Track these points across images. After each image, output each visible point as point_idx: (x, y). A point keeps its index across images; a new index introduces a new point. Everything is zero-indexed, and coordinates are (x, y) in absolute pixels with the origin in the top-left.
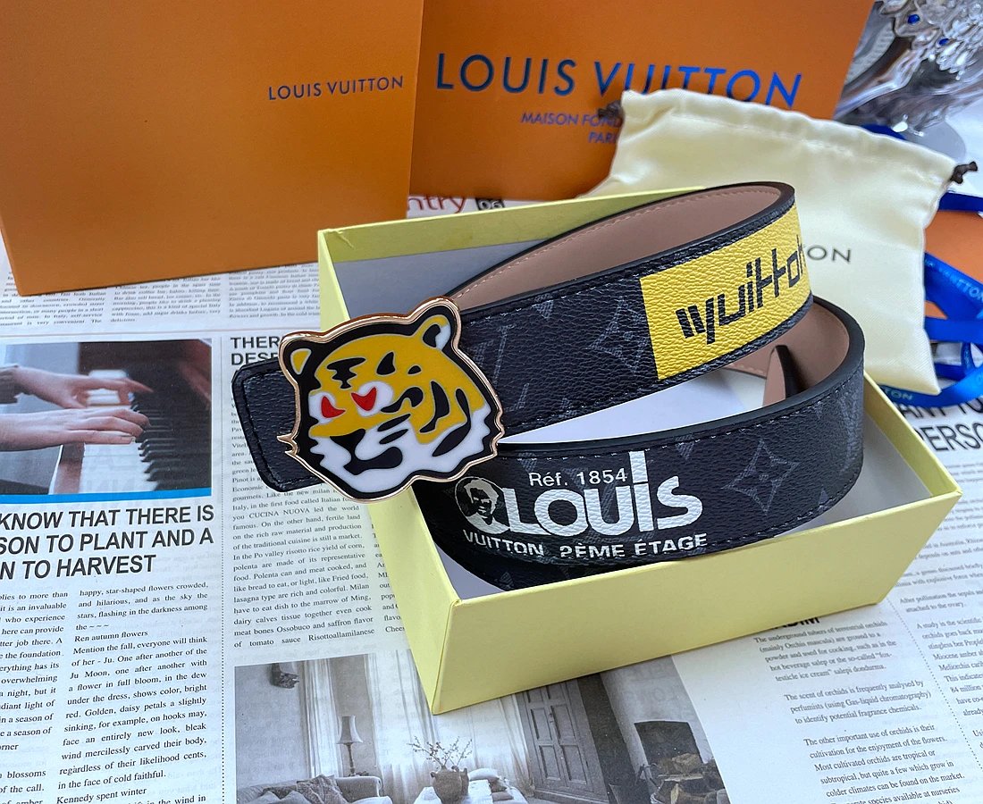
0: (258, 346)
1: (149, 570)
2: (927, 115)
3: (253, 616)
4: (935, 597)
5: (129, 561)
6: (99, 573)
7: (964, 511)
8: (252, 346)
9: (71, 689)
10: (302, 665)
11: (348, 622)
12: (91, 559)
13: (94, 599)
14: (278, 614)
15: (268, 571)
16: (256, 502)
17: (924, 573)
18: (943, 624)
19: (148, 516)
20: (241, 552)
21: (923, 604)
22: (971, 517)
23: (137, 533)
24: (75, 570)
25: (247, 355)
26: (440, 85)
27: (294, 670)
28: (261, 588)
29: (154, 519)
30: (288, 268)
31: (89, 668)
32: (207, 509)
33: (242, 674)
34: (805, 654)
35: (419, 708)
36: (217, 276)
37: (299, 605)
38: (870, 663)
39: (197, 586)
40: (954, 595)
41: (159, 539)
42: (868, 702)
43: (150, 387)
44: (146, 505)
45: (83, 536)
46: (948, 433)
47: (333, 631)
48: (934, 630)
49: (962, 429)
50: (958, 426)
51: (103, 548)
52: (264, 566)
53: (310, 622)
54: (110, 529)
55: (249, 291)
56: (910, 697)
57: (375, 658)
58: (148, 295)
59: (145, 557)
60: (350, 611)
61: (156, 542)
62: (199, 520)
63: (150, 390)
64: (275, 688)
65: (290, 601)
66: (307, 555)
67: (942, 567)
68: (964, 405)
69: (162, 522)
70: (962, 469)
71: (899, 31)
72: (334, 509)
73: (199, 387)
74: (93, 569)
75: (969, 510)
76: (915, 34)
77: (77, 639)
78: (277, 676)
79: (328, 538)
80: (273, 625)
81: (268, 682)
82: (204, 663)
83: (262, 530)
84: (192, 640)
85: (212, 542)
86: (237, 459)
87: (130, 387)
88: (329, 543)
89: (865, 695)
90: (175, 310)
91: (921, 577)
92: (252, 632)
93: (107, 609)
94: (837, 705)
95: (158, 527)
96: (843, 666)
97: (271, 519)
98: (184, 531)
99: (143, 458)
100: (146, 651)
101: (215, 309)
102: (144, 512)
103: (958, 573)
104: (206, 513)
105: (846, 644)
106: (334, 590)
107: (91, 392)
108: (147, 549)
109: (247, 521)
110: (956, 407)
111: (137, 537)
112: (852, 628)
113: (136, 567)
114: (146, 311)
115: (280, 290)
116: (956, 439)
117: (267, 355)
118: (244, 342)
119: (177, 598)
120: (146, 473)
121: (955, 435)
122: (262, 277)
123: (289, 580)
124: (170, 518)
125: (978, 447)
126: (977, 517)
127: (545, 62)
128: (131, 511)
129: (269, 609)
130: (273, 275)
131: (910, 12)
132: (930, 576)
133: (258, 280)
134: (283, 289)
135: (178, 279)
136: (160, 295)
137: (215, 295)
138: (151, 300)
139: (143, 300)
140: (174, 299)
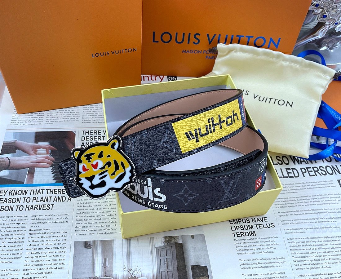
0: (90, 134)
1: (52, 209)
2: (334, 44)
3: (81, 225)
4: (296, 229)
5: (46, 206)
6: (37, 210)
7: (314, 199)
8: (88, 134)
9: (28, 245)
10: (94, 242)
11: (109, 229)
12: (35, 205)
13: (35, 218)
14: (89, 225)
15: (87, 211)
17: (294, 220)
18: (296, 239)
19: (53, 191)
20: (79, 205)
21: (291, 231)
22: (316, 201)
23: (49, 197)
24: (31, 208)
25: (86, 137)
27: (92, 243)
28: (84, 217)
31: (33, 239)
33: (77, 243)
34: (249, 246)
35: (127, 256)
36: (79, 107)
37: (95, 223)
38: (269, 250)
39: (66, 215)
40: (302, 229)
41: (55, 199)
42: (265, 263)
43: (56, 148)
44: (52, 188)
45: (33, 197)
46: (316, 169)
47: (104, 232)
48: (293, 241)
49: (321, 168)
50: (320, 167)
51: (39, 202)
53: (98, 229)
54: (41, 196)
55: (89, 113)
56: (279, 263)
57: (116, 241)
58: (57, 114)
59: (51, 205)
60: (110, 226)
63: (56, 149)
64: (86, 249)
65: (92, 221)
66: (98, 207)
67: (302, 219)
68: (324, 160)
69: (57, 194)
71: (320, 20)
73: (71, 148)
74: (36, 208)
75: (315, 199)
76: (326, 21)
77: (30, 230)
78: (87, 245)
79: (106, 202)
80: (87, 229)
81: (84, 247)
82: (66, 240)
83: (86, 198)
84: (63, 232)
85: (71, 201)
88: (106, 204)
89: (265, 261)
90: (65, 120)
91: (293, 222)
92: (81, 230)
93: (39, 221)
94: (255, 264)
95: (55, 195)
96: (260, 251)
98: (63, 197)
99: (52, 172)
100: (49, 235)
101: (78, 119)
103: (305, 221)
105: (263, 243)
106: (106, 219)
107: (38, 150)
108: (52, 203)
110: (321, 160)
112: (266, 238)
113: (48, 208)
114: (56, 120)
115: (99, 112)
116: (319, 172)
117: (92, 137)
118: (86, 132)
119: (60, 219)
120: (53, 177)
121: (318, 170)
122: (94, 107)
123: (93, 215)
124: (59, 192)
125: (326, 174)
126: (318, 201)
127: (190, 34)
128: (48, 190)
129: (86, 223)
130: (97, 106)
131: (324, 14)
132: (296, 222)
133: (92, 108)
134: (100, 112)
135: (67, 108)
136: (61, 114)
137: (78, 114)
138: (58, 116)
139: (55, 116)
140: (65, 116)
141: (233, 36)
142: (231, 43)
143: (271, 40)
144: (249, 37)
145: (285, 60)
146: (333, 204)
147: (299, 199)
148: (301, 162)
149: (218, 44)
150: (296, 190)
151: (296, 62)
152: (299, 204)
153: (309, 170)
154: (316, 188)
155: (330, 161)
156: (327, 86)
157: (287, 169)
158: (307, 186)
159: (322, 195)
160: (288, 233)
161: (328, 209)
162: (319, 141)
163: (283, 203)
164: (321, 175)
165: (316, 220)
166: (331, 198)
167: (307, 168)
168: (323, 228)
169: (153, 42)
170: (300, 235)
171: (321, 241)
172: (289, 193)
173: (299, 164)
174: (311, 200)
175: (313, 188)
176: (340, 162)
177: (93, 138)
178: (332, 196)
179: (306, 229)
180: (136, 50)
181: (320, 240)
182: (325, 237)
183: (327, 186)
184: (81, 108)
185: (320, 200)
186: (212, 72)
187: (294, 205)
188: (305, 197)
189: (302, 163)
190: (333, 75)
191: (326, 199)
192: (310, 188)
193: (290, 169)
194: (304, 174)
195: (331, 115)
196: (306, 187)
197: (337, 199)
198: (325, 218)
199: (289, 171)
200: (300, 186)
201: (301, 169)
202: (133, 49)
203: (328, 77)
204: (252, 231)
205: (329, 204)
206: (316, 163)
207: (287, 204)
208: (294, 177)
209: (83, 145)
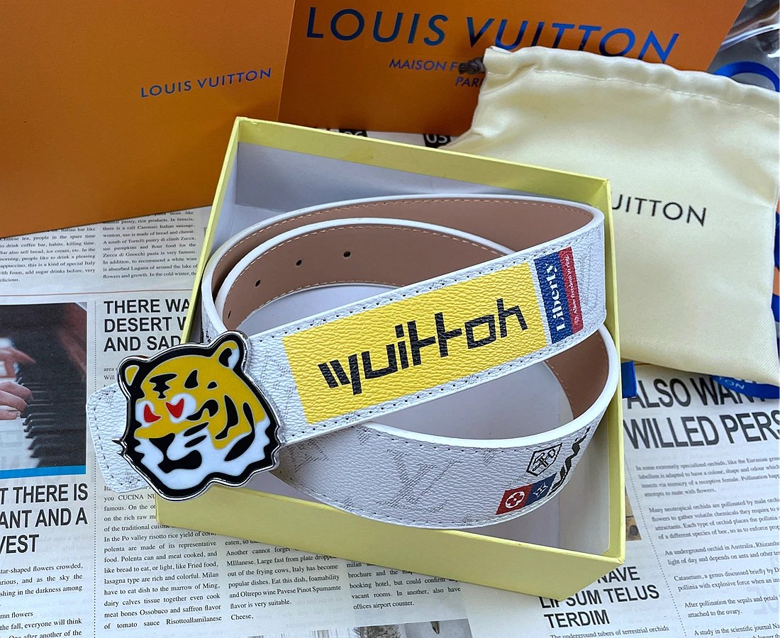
0: (129, 311)
1: (33, 551)
3: (120, 598)
4: (717, 603)
5: (16, 541)
7: (759, 511)
8: (124, 312)
11: (200, 609)
14: (140, 597)
15: (133, 554)
19: (31, 494)
20: (111, 534)
21: (704, 609)
22: (766, 518)
23: (23, 512)
25: (119, 320)
28: (128, 570)
29: (37, 497)
30: (157, 217)
32: (83, 488)
36: (92, 226)
37: (159, 590)
39: (74, 566)
41: (41, 518)
43: (32, 357)
44: (30, 482)
46: (763, 420)
47: (187, 616)
52: (130, 549)
53: (169, 607)
55: (121, 245)
58: (29, 249)
59: (30, 536)
60: (202, 598)
61: (39, 521)
62: (75, 499)
63: (32, 360)
65: (151, 585)
66: (166, 541)
67: (730, 571)
69: (43, 501)
73: (76, 357)
80: (137, 608)
83: (129, 513)
84: (70, 622)
85: (86, 523)
87: (15, 358)
90: (54, 268)
92: (119, 614)
95: (40, 506)
97: (137, 502)
98: (63, 510)
99: (27, 434)
100: (32, 631)
101: (90, 267)
103: (740, 578)
104: (81, 492)
106: (189, 577)
108: (31, 530)
109: (116, 503)
111: (23, 516)
113: (23, 547)
114: (28, 269)
115: (150, 244)
116: (770, 427)
117: (136, 320)
118: (116, 307)
119: (57, 579)
120: (30, 449)
121: (769, 422)
122: (134, 228)
123: (151, 564)
124: (51, 496)
126: (772, 519)
127: (417, 16)
128: (18, 489)
129: (134, 591)
130: (143, 225)
133: (130, 232)
134: (153, 243)
135: (56, 230)
136: (41, 248)
137: (90, 250)
138: (32, 255)
139: (25, 256)
140: (53, 254)
141: (541, 24)
143: (652, 38)
144: (589, 29)
147: (720, 510)
148: (723, 396)
150: (711, 482)
151: (711, 90)
153: (746, 421)
154: (765, 477)
157: (684, 419)
158: (742, 470)
163: (677, 522)
167: (739, 416)
172: (692, 492)
173: (716, 403)
174: (755, 516)
177: (138, 323)
179: (744, 601)
184: (98, 229)
185: (777, 514)
189: (725, 399)
193: (692, 419)
194: (732, 433)
196: (738, 475)
199: (690, 425)
200: (721, 472)
201: (723, 418)
204: (599, 608)
207: (689, 526)
208: (705, 443)
209: (109, 345)
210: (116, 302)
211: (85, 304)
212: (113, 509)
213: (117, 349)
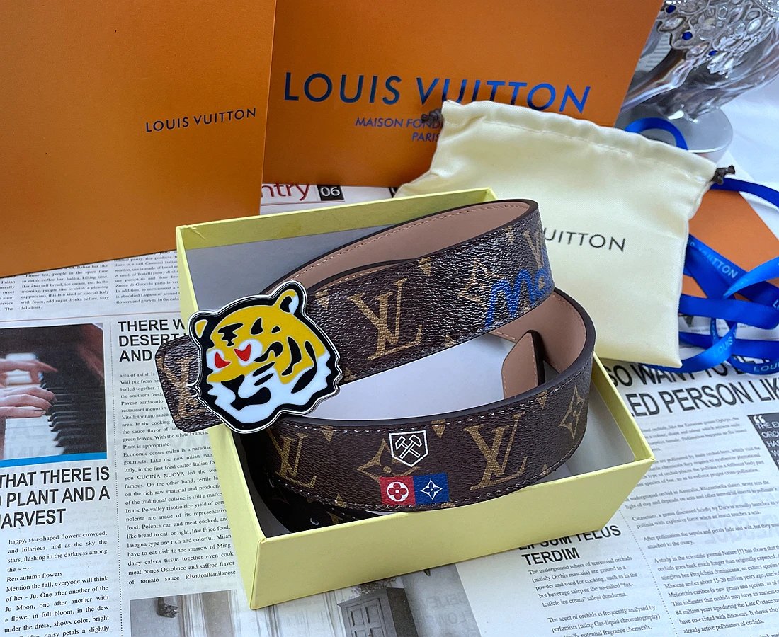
0: (140, 329)
2: (701, 105)
3: (141, 559)
4: (671, 536)
5: (45, 514)
6: (22, 525)
7: (701, 463)
8: (136, 330)
9: (7, 620)
10: (180, 598)
11: (216, 565)
12: (16, 514)
13: (20, 547)
14: (162, 557)
15: (153, 523)
16: (143, 466)
17: (664, 515)
18: (675, 559)
19: (58, 476)
20: (131, 507)
21: (661, 542)
22: (706, 468)
23: (50, 491)
24: (4, 523)
25: (131, 337)
26: (288, 97)
27: (175, 603)
28: (148, 536)
29: (63, 478)
30: (163, 255)
31: (19, 603)
32: (104, 470)
33: (136, 606)
34: (566, 584)
35: (270, 631)
36: (105, 264)
37: (178, 551)
38: (615, 591)
39: (98, 534)
40: (686, 535)
41: (68, 495)
42: (611, 623)
43: (54, 367)
44: (56, 467)
45: (9, 495)
46: (695, 394)
47: (204, 572)
48: (668, 564)
49: (707, 391)
50: (704, 388)
51: (25, 504)
52: (150, 518)
53: (186, 564)
54: (29, 488)
55: (131, 277)
56: (644, 619)
57: (236, 593)
58: (49, 283)
59: (58, 510)
60: (217, 556)
61: (65, 498)
62: (98, 479)
63: (55, 370)
64: (161, 617)
65: (170, 547)
66: (182, 511)
67: (680, 511)
68: (710, 371)
69: (69, 481)
70: (703, 426)
71: (674, 45)
72: (204, 472)
73: (95, 366)
74: (18, 522)
75: (705, 462)
76: (689, 47)
77: (9, 579)
78: (163, 607)
79: (199, 496)
80: (158, 566)
81: (155, 614)
82: (107, 598)
83: (148, 489)
84: (96, 579)
85: (108, 498)
86: (127, 429)
87: (38, 367)
88: (199, 501)
89: (610, 618)
90: (72, 297)
91: (662, 519)
92: (142, 572)
93: (31, 554)
94: (588, 626)
95: (66, 485)
96: (595, 594)
97: (154, 481)
98: (87, 488)
99: (52, 428)
100: (62, 588)
101: (105, 295)
102: (55, 473)
103: (690, 516)
104: (104, 473)
105: (599, 575)
106: (204, 539)
107: (9, 373)
108: (59, 504)
109: (135, 481)
110: (704, 371)
111: (50, 494)
112: (605, 562)
113: (51, 520)
114: (49, 299)
115: (157, 276)
116: (702, 399)
117: (147, 336)
118: (129, 326)
119: (84, 544)
120: (55, 440)
121: (701, 396)
122: (142, 264)
123: (169, 530)
124: (75, 477)
125: (719, 405)
126: (711, 468)
127: (375, 78)
128: (45, 472)
129: (154, 553)
130: (150, 261)
131: (684, 29)
132: (670, 518)
133: (138, 267)
134: (160, 275)
135: (73, 266)
136: (59, 282)
137: (104, 282)
138: (52, 288)
139: (45, 288)
140: (71, 287)
141: (478, 82)
142: (474, 99)
143: (569, 92)
144: (517, 85)
145: (601, 140)
146: (746, 471)
147: (666, 464)
148: (659, 377)
149: (445, 102)
150: (657, 443)
151: (625, 145)
152: (669, 477)
153: (680, 395)
155: (725, 374)
156: (699, 200)
157: (629, 396)
158: (682, 433)
159: (717, 453)
160: (655, 547)
161: (738, 485)
162: (693, 328)
164: (709, 406)
165: (714, 513)
166: (739, 457)
167: (675, 392)
168: (732, 530)
169: (286, 99)
170: (683, 551)
171: (732, 562)
173: (654, 382)
174: (697, 466)
175: (696, 437)
176: (747, 374)
177: (149, 339)
178: (741, 454)
179: (695, 534)
180: (254, 115)
181: (730, 557)
182: (740, 552)
183: (726, 430)
184: (110, 265)
185: (716, 464)
186: (429, 172)
187: (656, 479)
188: (681, 458)
189: (661, 379)
190: (712, 173)
191: (730, 462)
192: (688, 438)
193: (635, 396)
194: (670, 405)
195: (714, 268)
196: (679, 437)
197: (754, 460)
198: (732, 507)
199: (634, 400)
200: (664, 435)
201: (661, 394)
202: (248, 111)
203: (700, 178)
204: (569, 546)
205: (738, 472)
206: (693, 378)
208: (648, 413)
209: (124, 356)
210: (129, 322)
211: (101, 324)
212: (132, 486)
213: (131, 359)
